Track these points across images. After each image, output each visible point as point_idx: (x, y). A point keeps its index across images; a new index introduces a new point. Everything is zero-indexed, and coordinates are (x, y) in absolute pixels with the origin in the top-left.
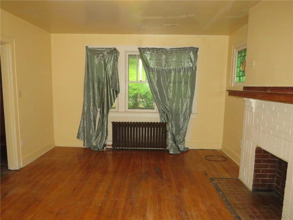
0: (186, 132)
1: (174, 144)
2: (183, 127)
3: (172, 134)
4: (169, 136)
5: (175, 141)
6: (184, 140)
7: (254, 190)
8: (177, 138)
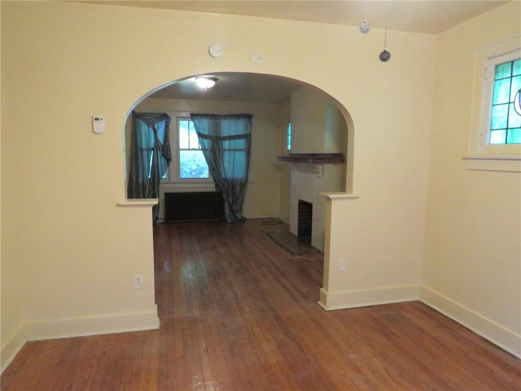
0: (243, 200)
1: (231, 214)
2: (239, 196)
3: (229, 203)
4: (227, 205)
5: (232, 211)
6: (241, 210)
7: (299, 235)
8: (234, 207)
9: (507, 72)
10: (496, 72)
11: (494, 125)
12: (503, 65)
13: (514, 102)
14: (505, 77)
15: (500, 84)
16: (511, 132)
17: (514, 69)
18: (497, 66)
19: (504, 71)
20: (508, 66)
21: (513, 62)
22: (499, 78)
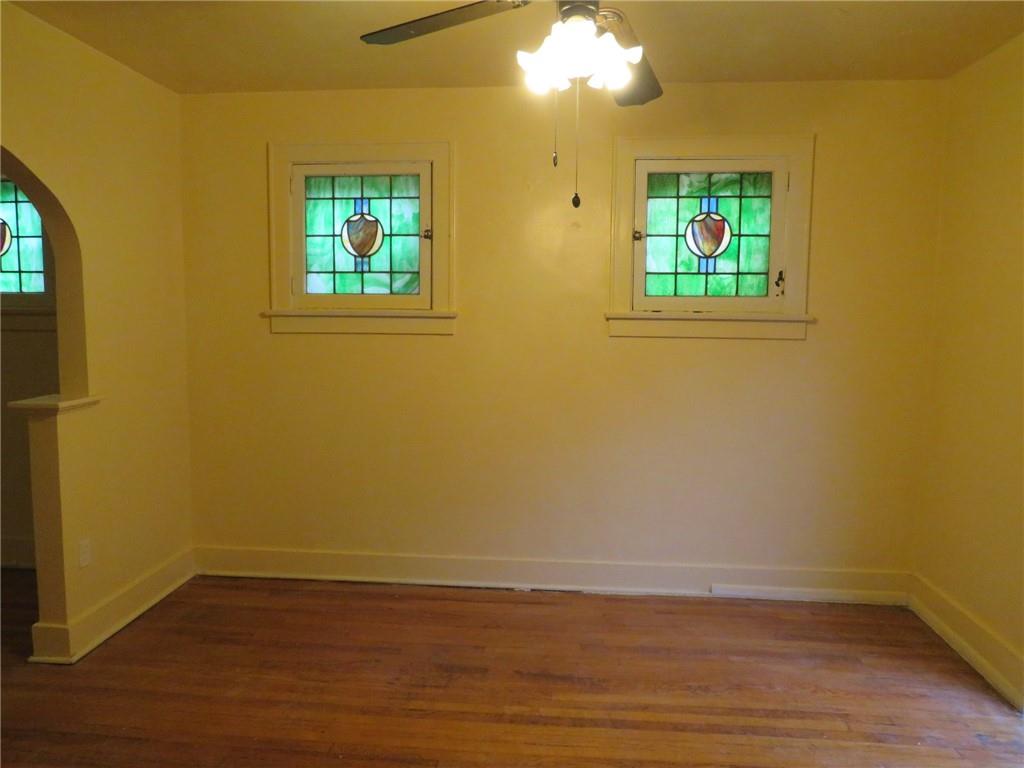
9: (324, 188)
10: (307, 187)
11: (311, 266)
12: (317, 179)
13: (341, 235)
14: (322, 196)
15: (315, 206)
16: (341, 278)
17: (337, 189)
18: (307, 178)
19: (319, 188)
20: (325, 183)
21: (333, 178)
22: (313, 196)
